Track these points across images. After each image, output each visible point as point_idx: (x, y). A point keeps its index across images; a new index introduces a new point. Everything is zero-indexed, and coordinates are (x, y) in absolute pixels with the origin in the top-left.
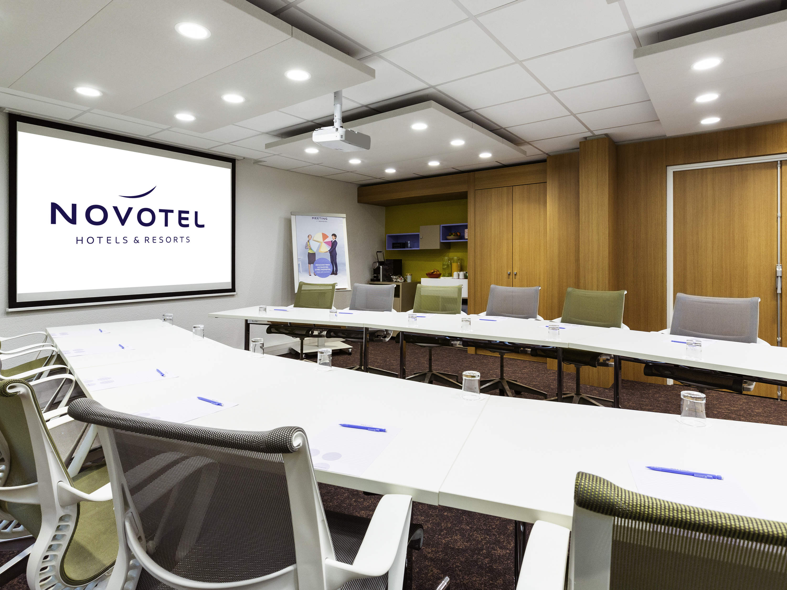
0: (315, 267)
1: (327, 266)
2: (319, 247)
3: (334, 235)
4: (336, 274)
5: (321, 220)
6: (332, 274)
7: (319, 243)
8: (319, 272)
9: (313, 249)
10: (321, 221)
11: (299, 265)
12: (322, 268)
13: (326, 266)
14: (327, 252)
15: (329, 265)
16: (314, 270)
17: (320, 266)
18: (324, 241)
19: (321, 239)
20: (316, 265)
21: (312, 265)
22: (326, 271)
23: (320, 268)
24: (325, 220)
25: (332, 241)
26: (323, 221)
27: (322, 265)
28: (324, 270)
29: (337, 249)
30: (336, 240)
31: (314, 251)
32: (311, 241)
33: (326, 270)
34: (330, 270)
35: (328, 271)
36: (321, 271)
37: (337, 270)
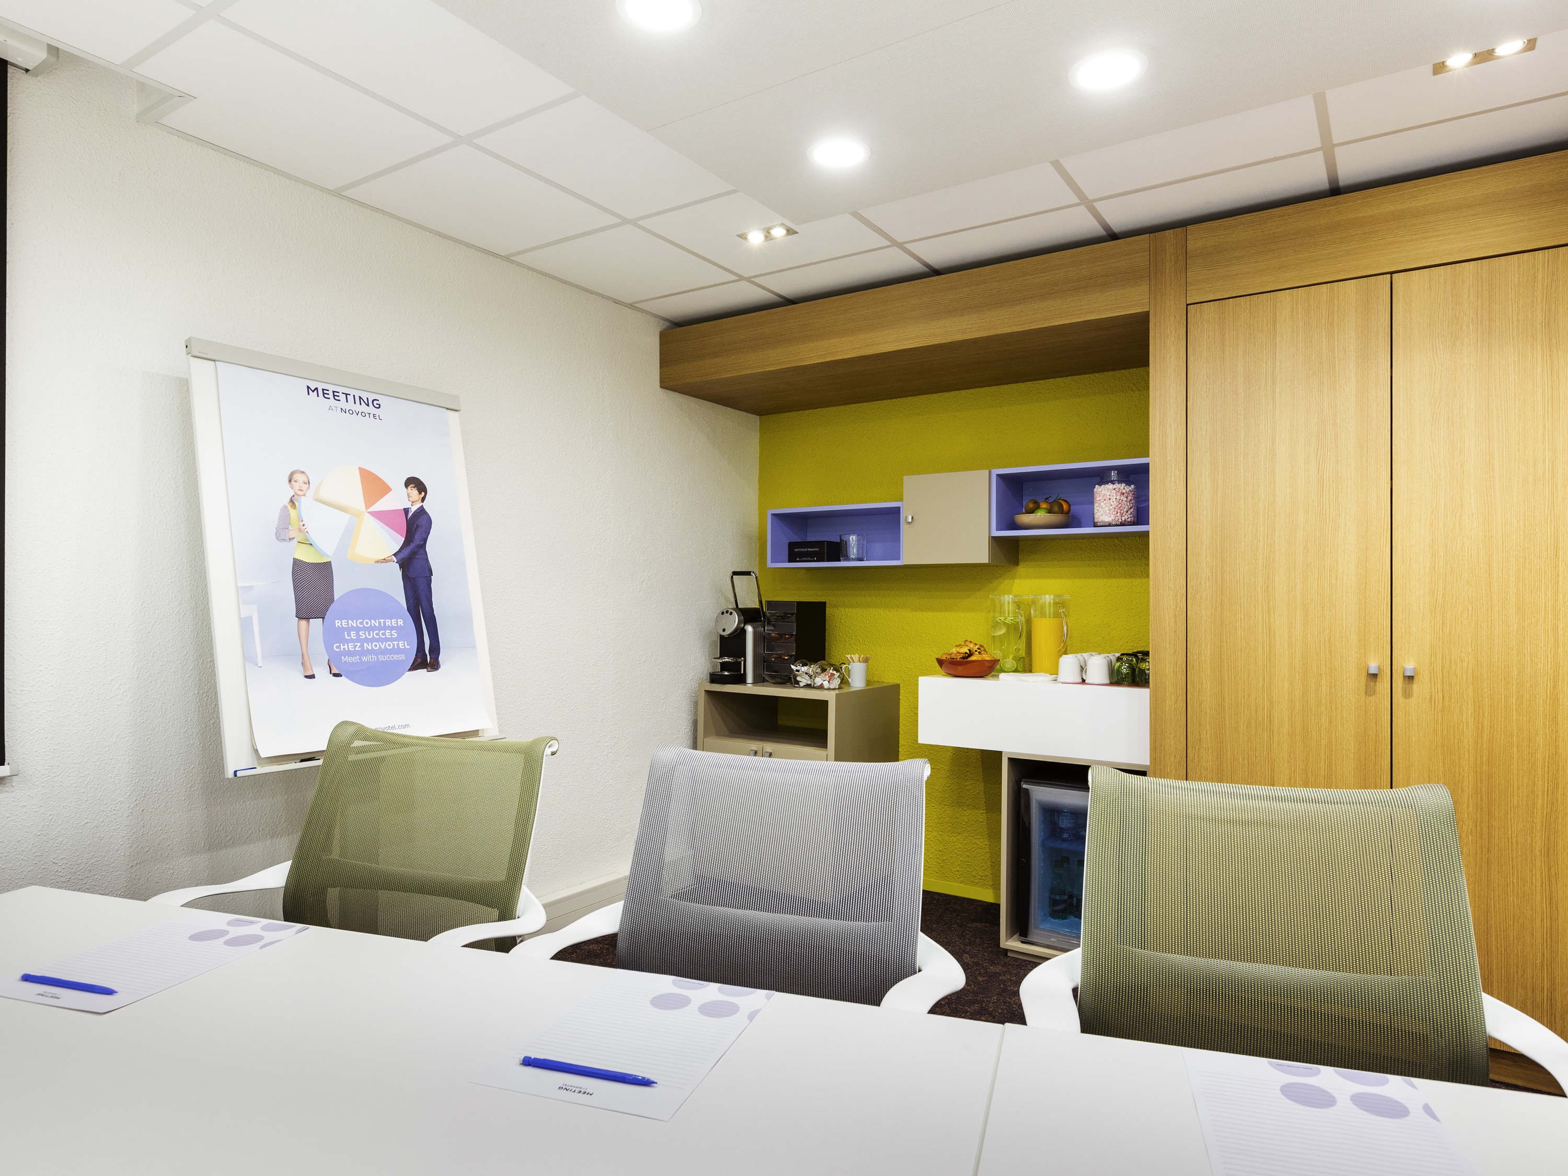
0: (332, 636)
1: (391, 628)
2: (350, 535)
3: (415, 483)
4: (434, 665)
5: (350, 405)
6: (414, 667)
7: (344, 518)
8: (355, 659)
9: (314, 537)
10: (351, 412)
11: (245, 624)
12: (367, 640)
13: (385, 628)
14: (385, 561)
15: (400, 622)
16: (328, 647)
17: (357, 629)
18: (370, 510)
19: (355, 496)
20: (338, 623)
21: (316, 623)
22: (385, 652)
23: (358, 639)
24: (371, 409)
25: (406, 511)
26: (364, 414)
27: (368, 623)
28: (376, 646)
29: (431, 547)
30: (427, 506)
31: (319, 552)
32: (305, 503)
33: (389, 645)
34: (409, 646)
35: (398, 651)
36: (364, 652)
37: (435, 648)
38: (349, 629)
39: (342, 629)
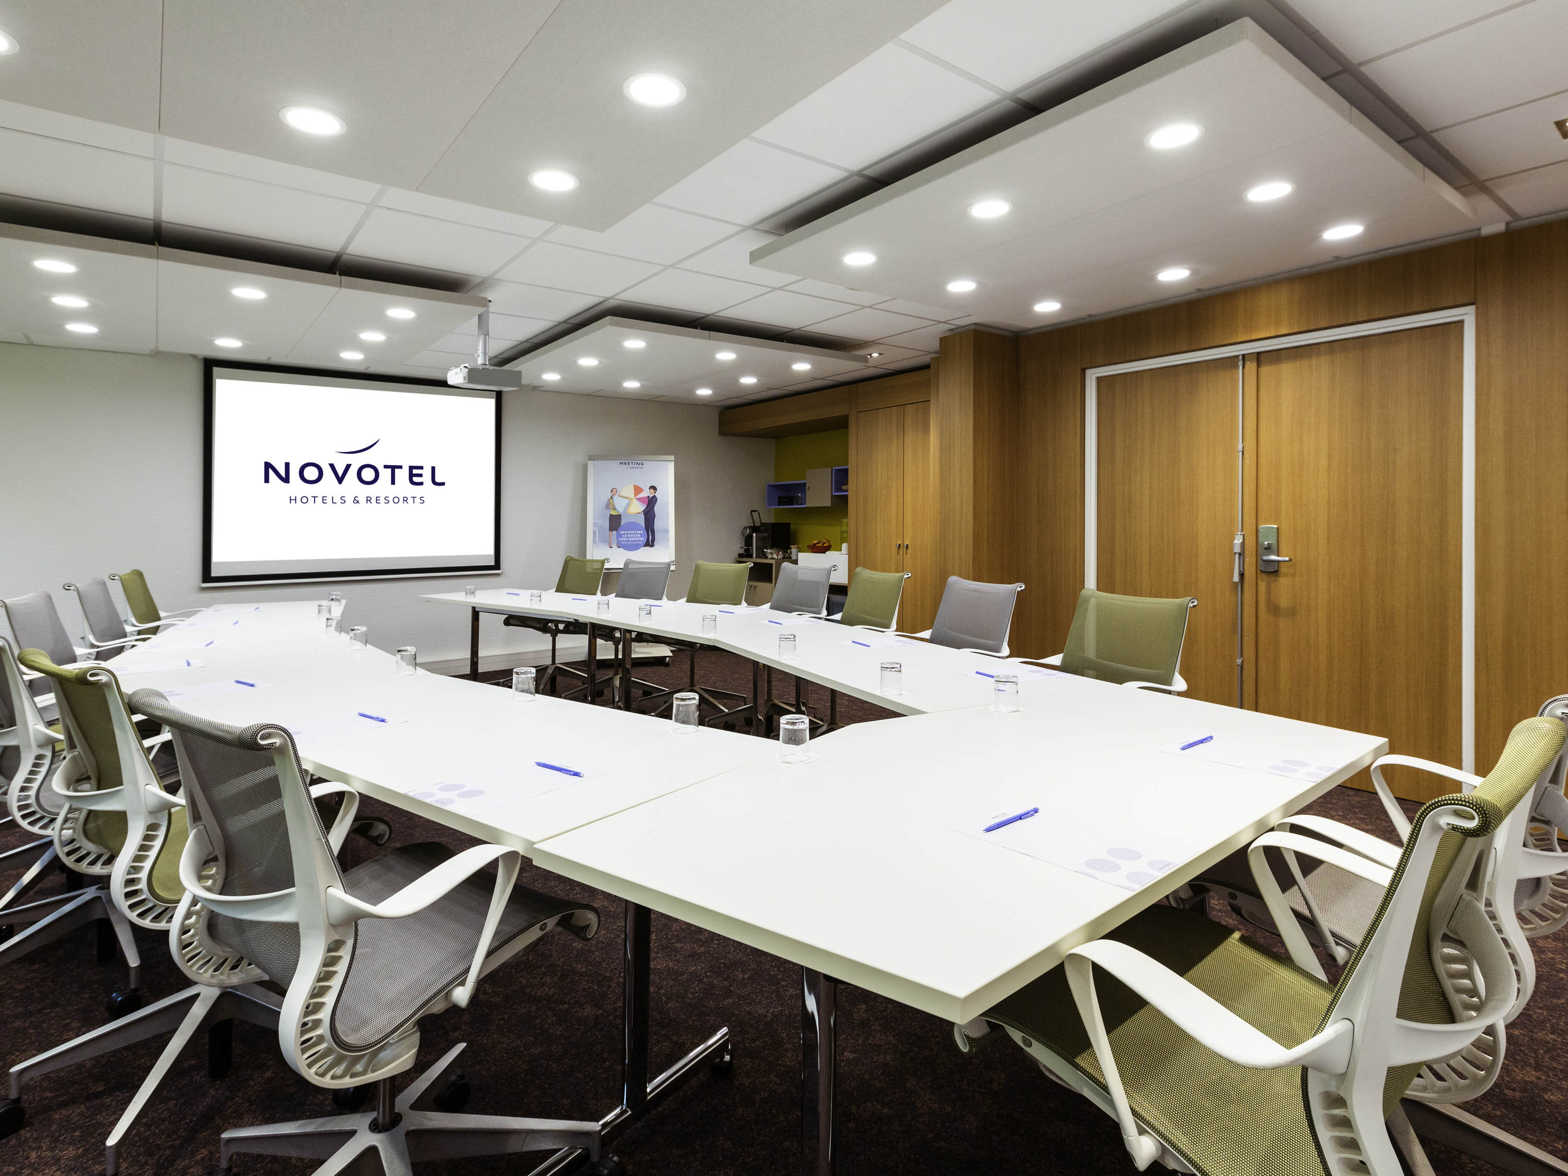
2: (628, 505)
3: (654, 488)
4: (652, 546)
5: (634, 466)
6: (645, 546)
7: (627, 501)
8: (626, 543)
9: (617, 507)
10: (633, 468)
12: (630, 537)
14: (639, 513)
15: (642, 532)
16: (617, 538)
18: (637, 497)
19: (631, 494)
21: (615, 532)
23: (627, 537)
24: (641, 466)
25: (648, 497)
26: (637, 468)
27: (631, 532)
28: (632, 539)
29: (656, 508)
30: (656, 494)
31: (619, 512)
32: (615, 498)
34: (643, 539)
36: (628, 541)
37: (653, 540)
38: (624, 534)
39: (622, 534)
